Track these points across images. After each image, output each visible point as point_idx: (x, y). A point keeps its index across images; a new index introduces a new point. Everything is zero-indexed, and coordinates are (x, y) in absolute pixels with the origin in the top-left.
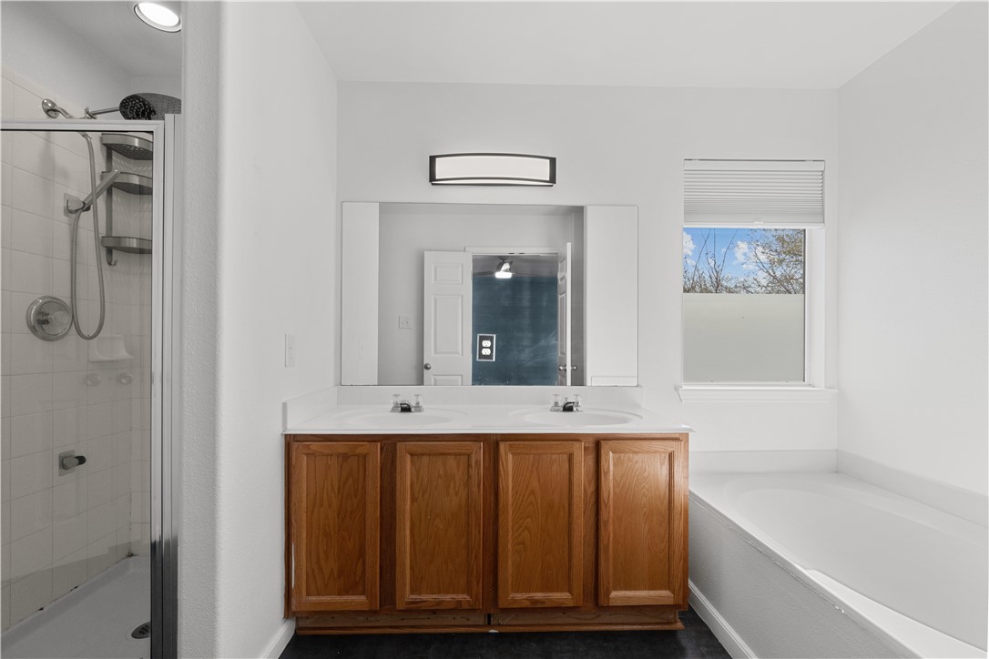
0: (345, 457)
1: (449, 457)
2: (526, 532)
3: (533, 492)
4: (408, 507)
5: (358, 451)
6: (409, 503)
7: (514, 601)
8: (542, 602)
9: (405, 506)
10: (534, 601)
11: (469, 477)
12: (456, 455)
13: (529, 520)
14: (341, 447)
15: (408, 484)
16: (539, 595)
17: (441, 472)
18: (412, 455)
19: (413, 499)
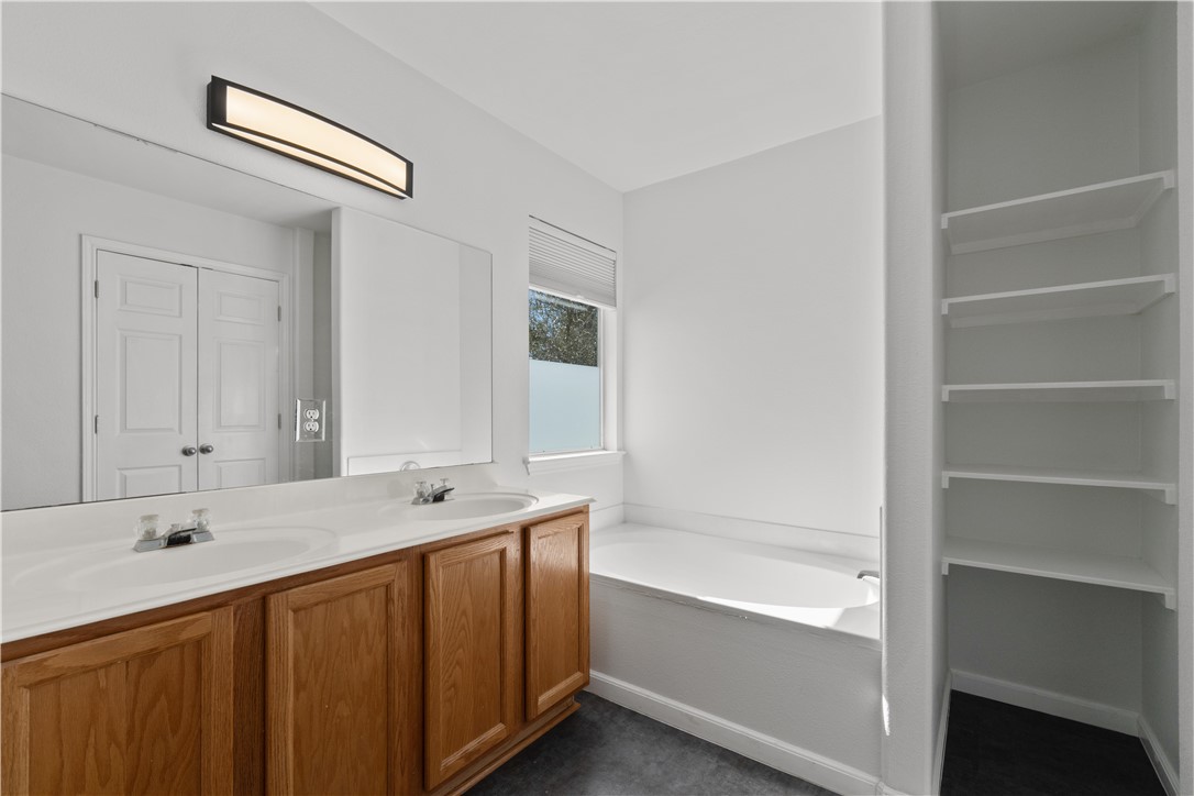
0: (150, 657)
1: (358, 596)
2: (458, 668)
3: (464, 613)
4: (291, 705)
5: (184, 636)
6: (292, 699)
7: (447, 768)
8: (476, 751)
9: (285, 704)
10: (467, 756)
11: (388, 617)
12: (367, 590)
13: (461, 650)
14: (141, 639)
15: (291, 664)
16: (472, 745)
17: (346, 624)
18: (295, 611)
19: (300, 687)
